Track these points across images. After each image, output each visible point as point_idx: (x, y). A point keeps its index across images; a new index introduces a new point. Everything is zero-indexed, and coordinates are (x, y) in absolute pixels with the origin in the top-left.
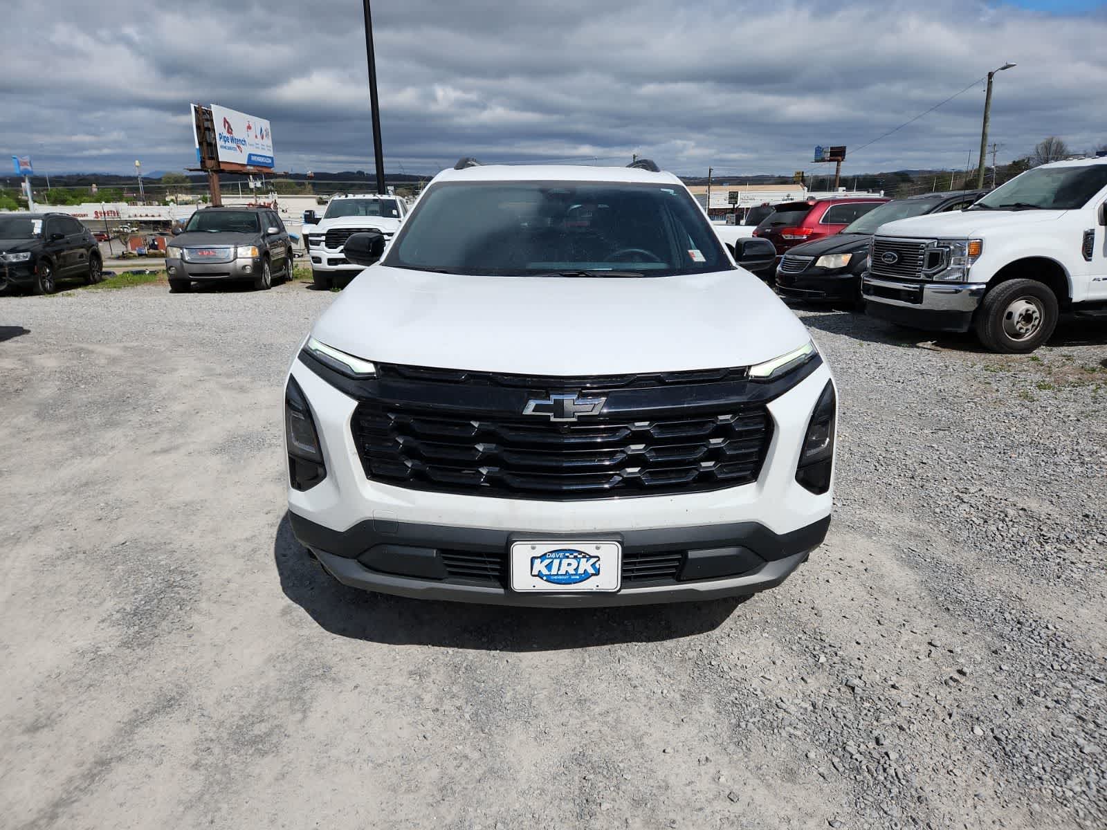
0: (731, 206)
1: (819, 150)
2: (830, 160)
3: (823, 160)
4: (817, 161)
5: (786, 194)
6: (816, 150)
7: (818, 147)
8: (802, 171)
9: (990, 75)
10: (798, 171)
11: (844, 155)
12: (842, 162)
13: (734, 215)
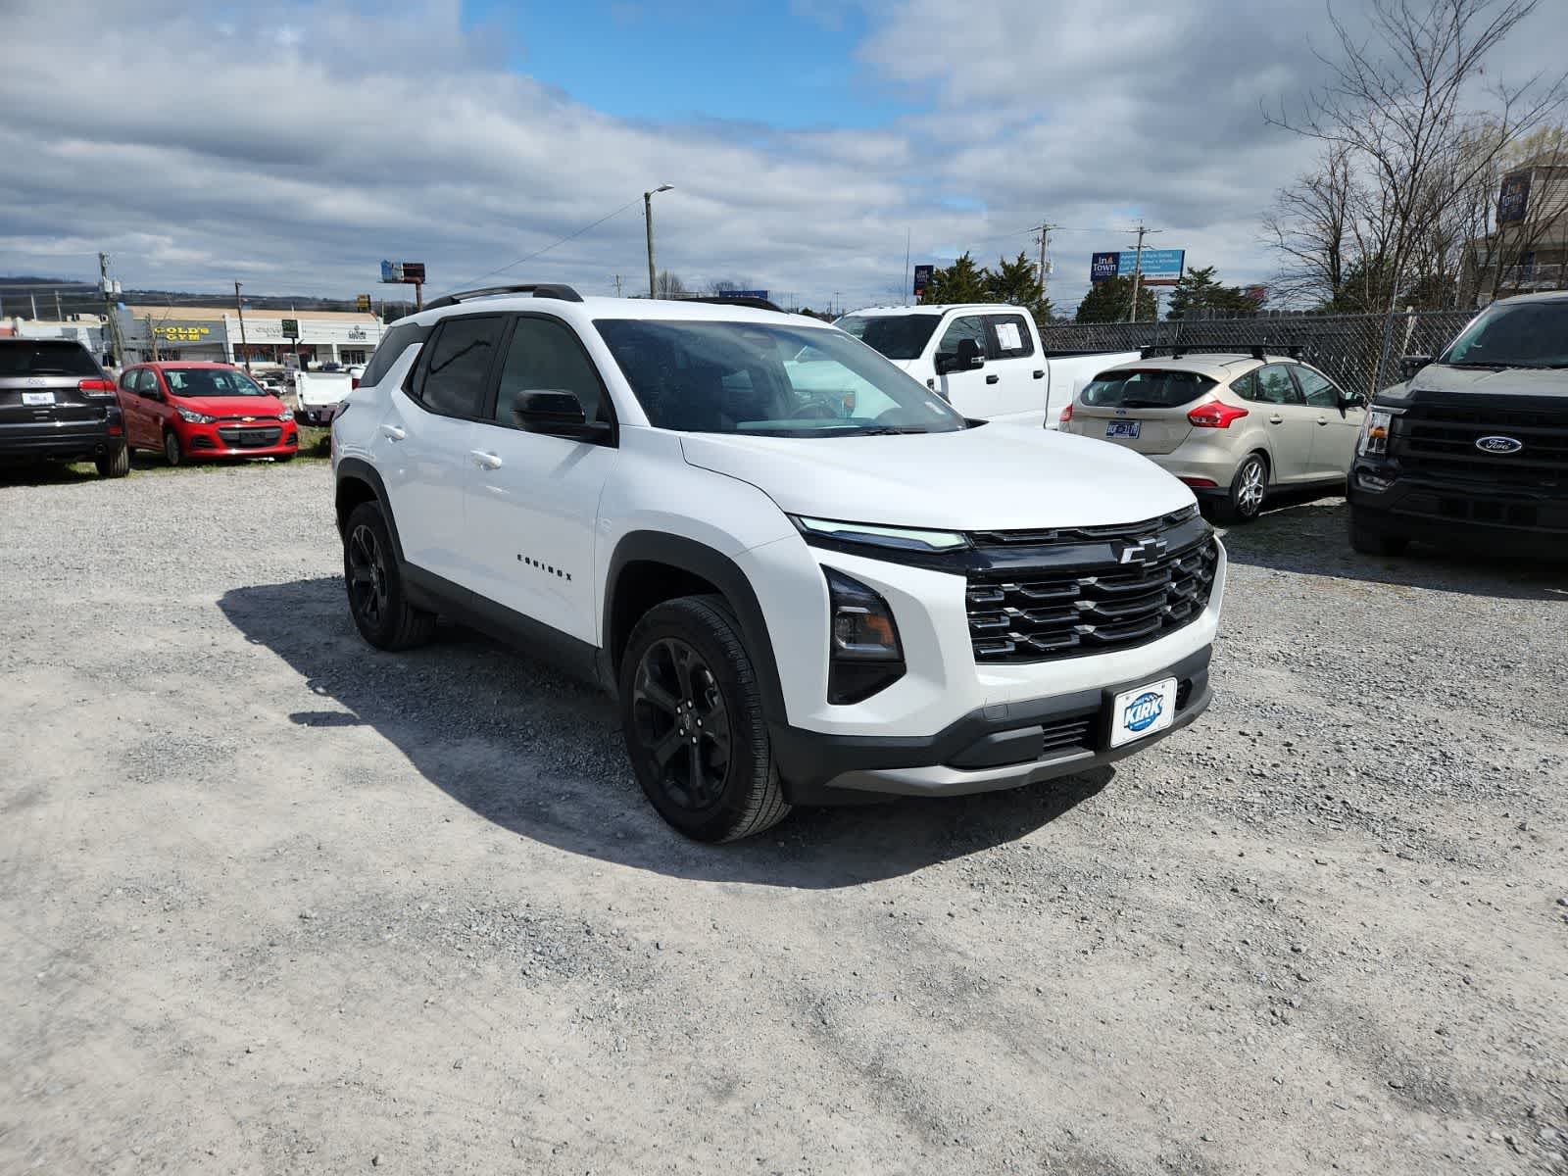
0: (289, 341)
1: (386, 267)
2: (405, 282)
3: (395, 281)
4: (386, 281)
5: (353, 326)
6: (383, 267)
7: (386, 262)
8: (366, 294)
9: (647, 197)
10: (362, 294)
11: (424, 276)
12: (422, 285)
13: (297, 355)
